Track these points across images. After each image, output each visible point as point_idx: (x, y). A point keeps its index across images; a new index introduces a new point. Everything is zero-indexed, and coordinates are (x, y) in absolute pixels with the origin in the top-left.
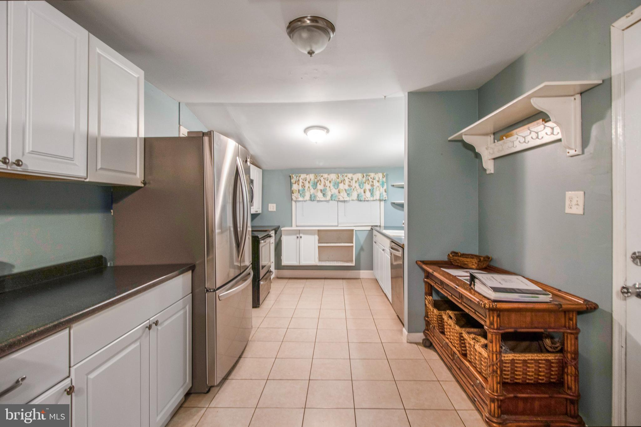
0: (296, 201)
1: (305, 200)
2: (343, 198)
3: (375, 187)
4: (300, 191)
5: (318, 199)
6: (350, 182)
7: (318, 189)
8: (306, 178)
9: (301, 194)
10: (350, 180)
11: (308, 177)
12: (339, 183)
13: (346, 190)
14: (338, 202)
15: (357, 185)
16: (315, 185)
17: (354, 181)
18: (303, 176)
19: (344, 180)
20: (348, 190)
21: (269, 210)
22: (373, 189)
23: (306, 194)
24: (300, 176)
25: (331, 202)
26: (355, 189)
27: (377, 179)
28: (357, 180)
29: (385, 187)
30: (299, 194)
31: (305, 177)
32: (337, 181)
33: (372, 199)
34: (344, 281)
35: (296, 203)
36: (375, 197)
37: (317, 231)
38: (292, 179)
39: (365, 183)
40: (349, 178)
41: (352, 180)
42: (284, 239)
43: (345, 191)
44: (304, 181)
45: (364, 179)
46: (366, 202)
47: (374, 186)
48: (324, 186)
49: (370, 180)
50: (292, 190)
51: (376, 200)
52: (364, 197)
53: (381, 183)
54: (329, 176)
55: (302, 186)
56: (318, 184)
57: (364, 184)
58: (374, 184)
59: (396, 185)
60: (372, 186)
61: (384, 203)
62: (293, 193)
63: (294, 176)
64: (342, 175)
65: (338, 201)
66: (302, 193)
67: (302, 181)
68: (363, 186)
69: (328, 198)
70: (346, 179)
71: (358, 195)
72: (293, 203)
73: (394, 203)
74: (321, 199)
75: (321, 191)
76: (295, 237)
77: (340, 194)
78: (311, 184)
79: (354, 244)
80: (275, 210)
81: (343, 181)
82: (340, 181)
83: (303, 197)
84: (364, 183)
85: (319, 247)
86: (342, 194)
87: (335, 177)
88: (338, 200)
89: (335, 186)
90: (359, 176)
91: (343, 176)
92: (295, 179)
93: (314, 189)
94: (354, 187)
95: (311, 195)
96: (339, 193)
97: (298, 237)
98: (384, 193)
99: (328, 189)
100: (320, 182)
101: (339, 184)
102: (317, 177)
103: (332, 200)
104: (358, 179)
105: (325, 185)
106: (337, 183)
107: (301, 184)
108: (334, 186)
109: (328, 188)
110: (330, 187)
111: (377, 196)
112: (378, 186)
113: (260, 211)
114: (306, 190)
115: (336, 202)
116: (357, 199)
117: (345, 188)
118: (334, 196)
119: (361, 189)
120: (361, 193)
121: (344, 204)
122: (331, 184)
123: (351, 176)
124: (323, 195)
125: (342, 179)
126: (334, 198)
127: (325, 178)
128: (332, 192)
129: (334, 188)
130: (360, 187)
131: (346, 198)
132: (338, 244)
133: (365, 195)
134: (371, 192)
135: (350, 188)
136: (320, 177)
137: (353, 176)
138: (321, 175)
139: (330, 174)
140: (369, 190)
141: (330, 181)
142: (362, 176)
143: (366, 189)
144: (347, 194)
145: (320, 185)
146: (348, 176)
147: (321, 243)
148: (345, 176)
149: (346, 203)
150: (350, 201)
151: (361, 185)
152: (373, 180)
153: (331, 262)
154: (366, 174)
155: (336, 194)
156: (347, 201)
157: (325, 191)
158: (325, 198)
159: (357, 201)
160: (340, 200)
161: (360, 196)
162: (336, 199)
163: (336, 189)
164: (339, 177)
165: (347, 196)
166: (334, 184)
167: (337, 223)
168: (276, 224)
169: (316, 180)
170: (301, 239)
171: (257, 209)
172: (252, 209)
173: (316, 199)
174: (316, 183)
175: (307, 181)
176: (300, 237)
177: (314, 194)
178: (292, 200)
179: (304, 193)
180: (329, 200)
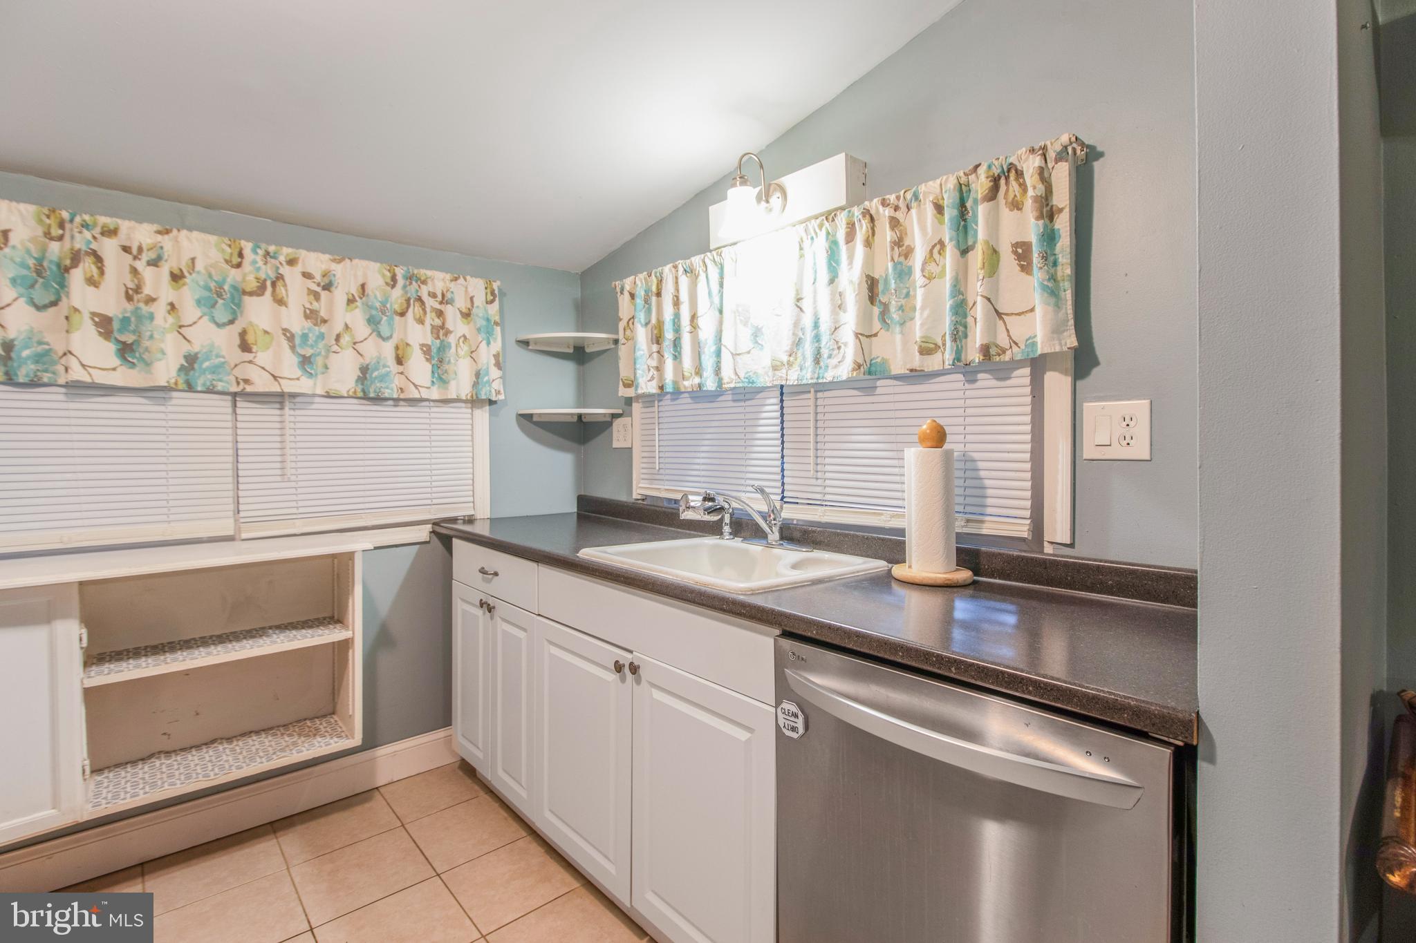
2: (275, 377)
3: (452, 339)
5: (78, 374)
6: (317, 296)
7: (76, 309)
10: (313, 288)
12: (242, 292)
14: (234, 406)
15: (357, 319)
17: (340, 296)
19: (280, 277)
20: (305, 337)
22: (443, 348)
25: (179, 398)
26: (346, 339)
27: (461, 303)
28: (354, 290)
29: (497, 346)
32: (230, 281)
33: (435, 394)
36: (453, 384)
37: (74, 590)
39: (402, 314)
40: (307, 275)
41: (328, 287)
43: (285, 344)
45: (397, 294)
46: (404, 409)
47: (448, 333)
48: (129, 298)
49: (430, 303)
51: (458, 400)
52: (397, 381)
53: (481, 323)
54: (166, 241)
56: (76, 276)
57: (397, 318)
58: (449, 325)
59: (536, 341)
60: (440, 331)
61: (488, 415)
64: (261, 252)
65: (234, 395)
68: (391, 325)
69: (165, 370)
70: (292, 276)
71: (364, 370)
73: (528, 417)
74: (101, 378)
75: (104, 325)
77: (248, 356)
79: (355, 631)
81: (272, 286)
82: (252, 285)
84: (396, 313)
86: (263, 357)
87: (216, 255)
88: (234, 389)
89: (214, 305)
90: (373, 273)
91: (267, 253)
93: (38, 308)
94: (339, 328)
95: (8, 347)
96: (245, 347)
98: (495, 373)
99: (158, 321)
100: (88, 265)
101: (246, 299)
102: (61, 226)
103: (190, 388)
104: (363, 286)
105: (132, 293)
106: (226, 287)
108: (207, 304)
109: (160, 309)
110: (172, 306)
111: (461, 385)
112: (464, 336)
115: (226, 402)
116: (355, 392)
117: (284, 327)
118: (206, 364)
119: (384, 339)
120: (381, 364)
121: (278, 412)
122: (185, 288)
123: (324, 267)
124: (119, 350)
125: (263, 276)
126: (209, 376)
127: (140, 249)
128: (188, 341)
129: (206, 318)
130: (373, 331)
131: (298, 379)
132: (244, 648)
133: (402, 373)
134: (434, 362)
135: (317, 328)
136: (87, 235)
137: (334, 266)
138: (103, 220)
139: (175, 231)
140: (422, 349)
141: (176, 272)
142: (384, 276)
143: (408, 345)
144: (301, 362)
145: (97, 287)
146: (300, 261)
147: (106, 667)
148: (282, 258)
149: (290, 409)
150: (317, 400)
151: (382, 318)
152: (441, 303)
153: (193, 758)
154: (405, 269)
155: (224, 357)
156: (298, 399)
157: (134, 332)
158: (134, 372)
159: (355, 401)
160: (249, 389)
161: (376, 374)
162: (220, 386)
163: (219, 325)
164: (241, 255)
165: (299, 373)
166: (207, 294)
167: (233, 520)
169: (54, 246)
173: (54, 373)
174: (54, 268)
177: (39, 343)
180: (172, 389)
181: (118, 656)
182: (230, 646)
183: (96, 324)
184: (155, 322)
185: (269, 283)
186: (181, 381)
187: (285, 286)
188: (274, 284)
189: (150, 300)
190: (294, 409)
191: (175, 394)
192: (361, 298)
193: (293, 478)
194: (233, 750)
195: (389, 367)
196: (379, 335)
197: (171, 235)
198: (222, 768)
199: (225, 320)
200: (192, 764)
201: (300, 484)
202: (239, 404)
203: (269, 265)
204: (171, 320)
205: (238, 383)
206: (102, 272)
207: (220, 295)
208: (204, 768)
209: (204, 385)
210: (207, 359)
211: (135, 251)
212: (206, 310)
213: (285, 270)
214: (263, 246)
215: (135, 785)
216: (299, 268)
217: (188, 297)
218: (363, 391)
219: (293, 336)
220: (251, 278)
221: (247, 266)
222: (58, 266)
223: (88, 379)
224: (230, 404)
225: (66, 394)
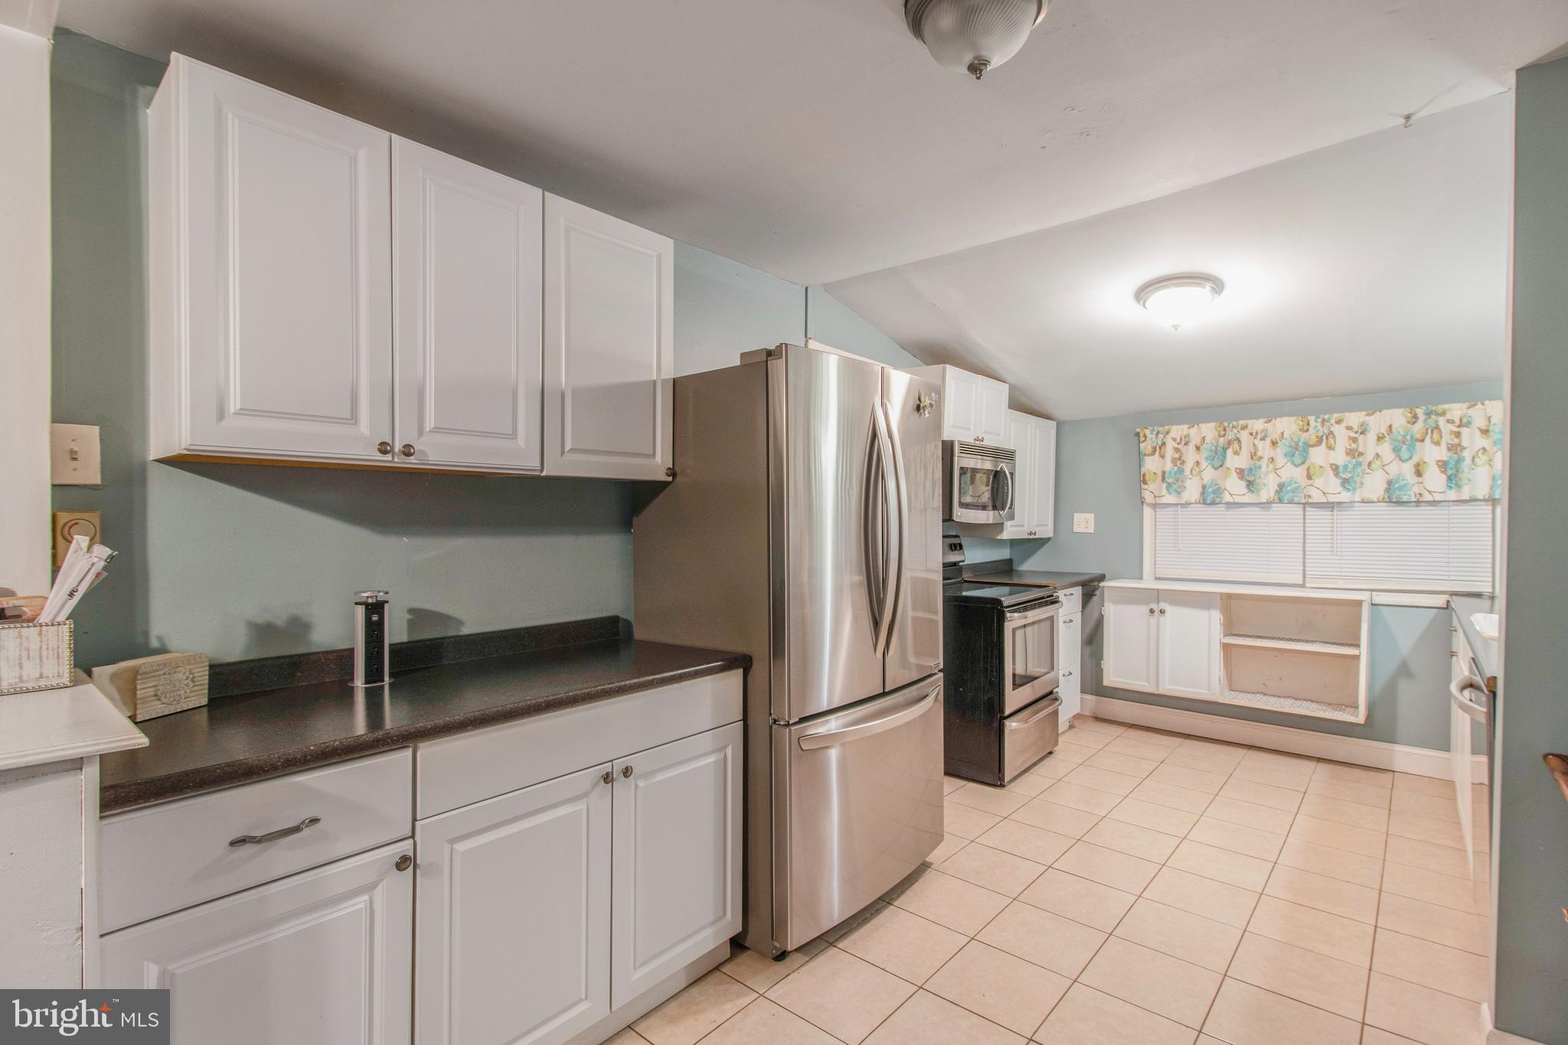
0: (1154, 506)
1: (1183, 502)
2: (1324, 493)
3: (1469, 452)
4: (1167, 475)
5: (1227, 498)
6: (1355, 440)
7: (1229, 469)
8: (1188, 436)
9: (1169, 485)
10: (1353, 435)
11: (1193, 431)
12: (1308, 445)
13: (1335, 469)
14: (1304, 510)
15: (1386, 450)
16: (1218, 458)
17: (1371, 437)
18: (1177, 431)
19: (1331, 433)
20: (1346, 467)
21: (1076, 529)
22: (1459, 461)
23: (1186, 484)
24: (1168, 433)
25: (1276, 507)
26: (1376, 464)
27: (1478, 423)
28: (1384, 430)
30: (1164, 485)
31: (1185, 432)
32: (1302, 440)
33: (1452, 495)
34: (1322, 768)
35: (1155, 511)
36: (1466, 488)
37: (1218, 597)
38: (1144, 441)
39: (1422, 441)
40: (1349, 428)
41: (1363, 432)
42: (1113, 613)
43: (1331, 473)
44: (1179, 446)
45: (1418, 428)
47: (1464, 448)
48: (1252, 458)
49: (1448, 428)
50: (1142, 473)
51: (1474, 500)
52: (1416, 489)
53: (1497, 436)
54: (1269, 426)
55: (1174, 461)
56: (1230, 452)
57: (1418, 444)
58: (1465, 443)
60: (1455, 448)
62: (1145, 483)
63: (1147, 432)
64: (1320, 421)
65: (1304, 504)
66: (1173, 481)
67: (1176, 446)
68: (1411, 450)
69: (1267, 493)
70: (1339, 430)
71: (1390, 483)
72: (1147, 512)
74: (1238, 499)
75: (1241, 473)
76: (1145, 609)
77: (1311, 482)
78: (1204, 453)
79: (1364, 651)
80: (1091, 530)
81: (1326, 439)
82: (1313, 439)
83: (1179, 493)
84: (1418, 440)
85: (1225, 646)
86: (1318, 482)
87: (1295, 428)
88: (1303, 501)
89: (1293, 456)
90: (1397, 417)
91: (1324, 420)
92: (1153, 442)
93: (1216, 469)
94: (1370, 456)
95: (1204, 487)
96: (1309, 477)
97: (1152, 611)
99: (1264, 469)
100: (1235, 445)
101: (1310, 449)
103: (1281, 501)
104: (1390, 427)
105: (1253, 456)
106: (1300, 444)
107: (1169, 452)
108: (1290, 455)
109: (1264, 462)
110: (1272, 459)
111: (1477, 488)
112: (1484, 449)
113: (1047, 531)
114: (1187, 472)
115: (1299, 510)
116: (1383, 498)
117: (1331, 462)
118: (1289, 488)
119: (1403, 461)
120: (1401, 478)
121: (1331, 513)
122: (1278, 449)
123: (1361, 420)
124: (1247, 485)
125: (1320, 434)
126: (1291, 495)
127: (1257, 433)
128: (1280, 476)
129: (1289, 463)
130: (1396, 456)
131: (1339, 493)
133: (1421, 483)
134: (1450, 472)
135: (1354, 460)
136: (1235, 431)
137: (1367, 418)
138: (1242, 422)
139: (1274, 420)
140: (1438, 464)
141: (1274, 440)
142: (1406, 417)
143: (1425, 463)
144: (1343, 482)
145: (1238, 455)
146: (1345, 420)
148: (1333, 421)
149: (1338, 511)
150: (1357, 504)
151: (1402, 447)
152: (1459, 426)
154: (1424, 408)
155: (1298, 483)
156: (1344, 505)
157: (1253, 475)
158: (1254, 495)
159: (1385, 504)
160: (1310, 501)
161: (1397, 486)
162: (1296, 500)
163: (1296, 466)
164: (1308, 424)
165: (1340, 489)
166: (1290, 449)
167: (1301, 576)
168: (1094, 570)
169: (1222, 439)
170: (1162, 619)
171: (1037, 526)
172: (1011, 526)
173: (1221, 498)
174: (1221, 449)
175: (1191, 446)
176: (1161, 611)
177: (1216, 485)
178: (1142, 503)
179: (1182, 481)
180: (1271, 503)
181: (1242, 636)
183: (1238, 473)
184: (1262, 470)
185: (1324, 437)
186: (1276, 498)
187: (1334, 437)
188: (1327, 437)
189: (1261, 458)
190: (1341, 511)
191: (1274, 505)
192: (1389, 435)
193: (1339, 553)
195: (1407, 480)
196: (1400, 459)
197: (1271, 422)
199: (1300, 462)
200: (1271, 700)
201: (1343, 557)
202: (1307, 509)
203: (1325, 427)
204: (1271, 466)
205: (1306, 497)
206: (1241, 448)
207: (1297, 449)
209: (1288, 499)
210: (1290, 485)
211: (1254, 434)
212: (1289, 458)
213: (1336, 429)
214: (1321, 416)
216: (1344, 424)
217: (1279, 454)
218: (1389, 497)
219: (1337, 467)
220: (1313, 437)
221: (1312, 430)
222: (1223, 448)
223: (1232, 501)
224: (1302, 509)
225: (1226, 507)
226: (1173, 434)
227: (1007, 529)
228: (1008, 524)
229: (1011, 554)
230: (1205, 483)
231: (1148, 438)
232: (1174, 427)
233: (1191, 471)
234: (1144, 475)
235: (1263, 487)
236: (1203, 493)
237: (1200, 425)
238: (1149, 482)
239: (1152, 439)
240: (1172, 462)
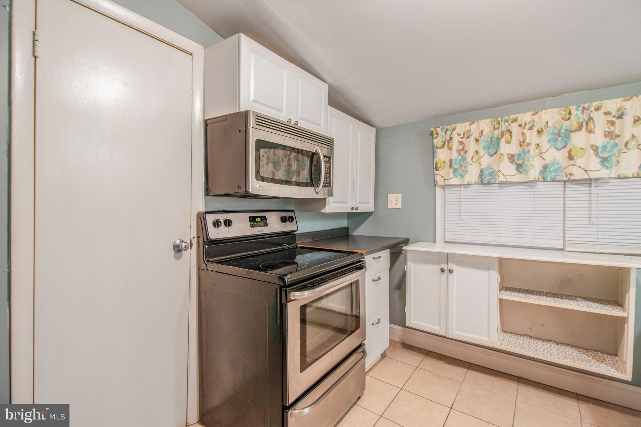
0: (444, 187)
1: (466, 183)
2: (585, 171)
4: (453, 162)
5: (502, 179)
6: (613, 123)
7: (502, 154)
8: (469, 131)
9: (455, 170)
10: (611, 119)
11: (473, 127)
12: (570, 131)
13: (595, 149)
14: (565, 187)
16: (494, 145)
17: (629, 119)
18: (461, 128)
19: (591, 119)
20: (605, 147)
21: (390, 206)
23: (468, 169)
24: (454, 130)
25: (540, 185)
26: (633, 143)
30: (452, 170)
31: (467, 129)
32: (564, 127)
35: (445, 191)
37: (497, 260)
38: (436, 138)
40: (607, 114)
41: (620, 116)
42: (413, 270)
43: (592, 153)
44: (463, 140)
48: (521, 145)
50: (435, 162)
54: (536, 118)
55: (459, 151)
56: (503, 141)
62: (437, 169)
63: (439, 130)
64: (580, 109)
65: (565, 182)
66: (458, 167)
67: (460, 139)
69: (534, 173)
70: (598, 116)
72: (439, 191)
74: (510, 179)
75: (511, 158)
76: (437, 268)
77: (572, 162)
78: (482, 144)
79: (630, 313)
80: (400, 206)
82: (575, 126)
83: (462, 176)
85: (501, 301)
86: (579, 162)
87: (558, 117)
88: (565, 179)
89: (556, 141)
91: (584, 108)
92: (443, 138)
93: (491, 156)
94: (627, 138)
95: (482, 171)
96: (571, 158)
97: (442, 270)
99: (532, 153)
100: (507, 136)
101: (572, 134)
102: (499, 123)
103: (544, 180)
105: (522, 143)
106: (562, 131)
107: (455, 145)
108: (553, 141)
109: (532, 148)
110: (538, 145)
113: (369, 207)
114: (469, 159)
115: (560, 186)
116: (638, 174)
117: (592, 144)
118: (552, 168)
121: (588, 188)
122: (544, 136)
123: (618, 106)
124: (517, 167)
125: (581, 120)
126: (553, 174)
127: (525, 124)
128: (544, 159)
129: (552, 148)
131: (599, 170)
132: (563, 303)
135: (612, 141)
136: (507, 124)
137: (625, 103)
138: (513, 116)
139: (540, 111)
141: (540, 129)
144: (602, 161)
145: (509, 144)
146: (603, 107)
147: (507, 293)
148: (592, 109)
149: (594, 186)
150: (612, 180)
153: (540, 344)
155: (560, 164)
156: (600, 181)
157: (522, 159)
158: (522, 176)
159: (638, 179)
160: (572, 178)
162: (558, 178)
163: (558, 150)
164: (570, 113)
165: (600, 167)
166: (553, 136)
167: (562, 241)
168: (402, 235)
169: (496, 132)
170: (450, 276)
171: (359, 203)
172: (334, 202)
173: (495, 179)
174: (496, 140)
175: (472, 139)
176: (449, 271)
177: (491, 168)
178: (435, 185)
179: (465, 166)
180: (537, 181)
181: (513, 290)
182: (557, 300)
183: (509, 158)
184: (530, 154)
185: (584, 124)
186: (541, 177)
187: (594, 122)
188: (587, 123)
189: (529, 144)
190: (597, 187)
191: (538, 183)
193: (596, 223)
194: (558, 349)
197: (538, 114)
198: (551, 354)
199: (562, 147)
200: (539, 346)
201: (600, 226)
202: (567, 186)
203: (585, 114)
204: (537, 151)
205: (567, 176)
206: (511, 137)
207: (559, 135)
208: (544, 350)
209: (551, 178)
210: (553, 166)
211: (523, 126)
212: (552, 144)
213: (594, 115)
214: (582, 105)
215: (516, 344)
216: (602, 111)
217: (544, 140)
219: (597, 148)
220: (575, 123)
221: (573, 118)
222: (497, 139)
223: (505, 180)
224: (562, 186)
225: (498, 186)
226: (458, 130)
227: (329, 204)
228: (330, 200)
229: (348, 223)
230: (483, 167)
231: (439, 135)
232: (459, 126)
233: (472, 159)
234: (436, 164)
235: (531, 167)
236: (481, 175)
237: (479, 121)
238: (440, 169)
239: (442, 135)
240: (457, 152)
